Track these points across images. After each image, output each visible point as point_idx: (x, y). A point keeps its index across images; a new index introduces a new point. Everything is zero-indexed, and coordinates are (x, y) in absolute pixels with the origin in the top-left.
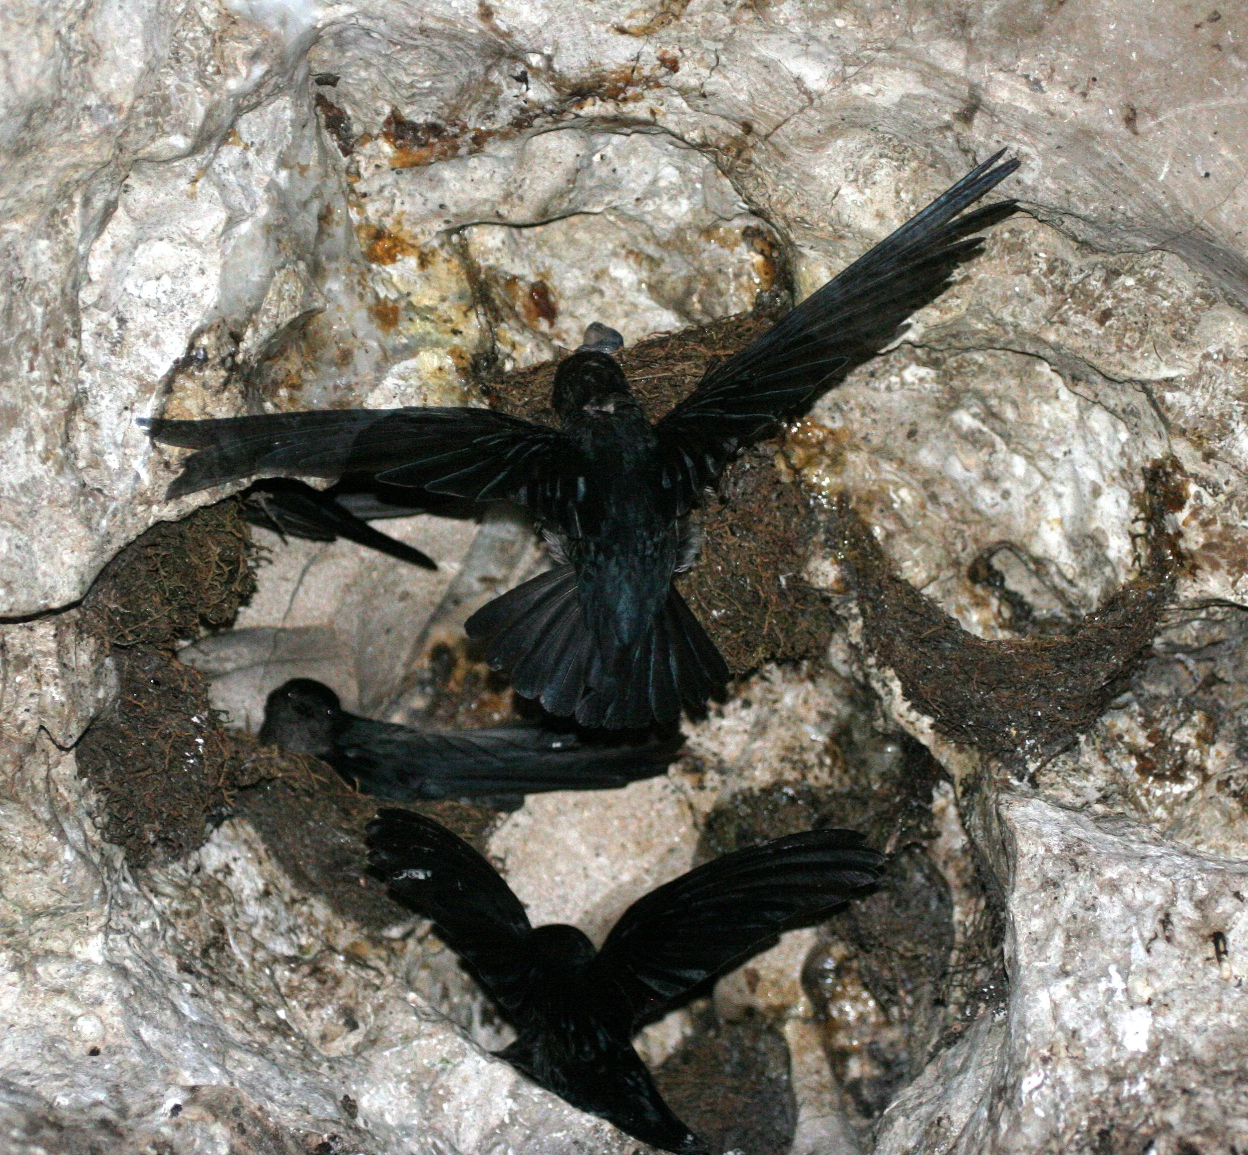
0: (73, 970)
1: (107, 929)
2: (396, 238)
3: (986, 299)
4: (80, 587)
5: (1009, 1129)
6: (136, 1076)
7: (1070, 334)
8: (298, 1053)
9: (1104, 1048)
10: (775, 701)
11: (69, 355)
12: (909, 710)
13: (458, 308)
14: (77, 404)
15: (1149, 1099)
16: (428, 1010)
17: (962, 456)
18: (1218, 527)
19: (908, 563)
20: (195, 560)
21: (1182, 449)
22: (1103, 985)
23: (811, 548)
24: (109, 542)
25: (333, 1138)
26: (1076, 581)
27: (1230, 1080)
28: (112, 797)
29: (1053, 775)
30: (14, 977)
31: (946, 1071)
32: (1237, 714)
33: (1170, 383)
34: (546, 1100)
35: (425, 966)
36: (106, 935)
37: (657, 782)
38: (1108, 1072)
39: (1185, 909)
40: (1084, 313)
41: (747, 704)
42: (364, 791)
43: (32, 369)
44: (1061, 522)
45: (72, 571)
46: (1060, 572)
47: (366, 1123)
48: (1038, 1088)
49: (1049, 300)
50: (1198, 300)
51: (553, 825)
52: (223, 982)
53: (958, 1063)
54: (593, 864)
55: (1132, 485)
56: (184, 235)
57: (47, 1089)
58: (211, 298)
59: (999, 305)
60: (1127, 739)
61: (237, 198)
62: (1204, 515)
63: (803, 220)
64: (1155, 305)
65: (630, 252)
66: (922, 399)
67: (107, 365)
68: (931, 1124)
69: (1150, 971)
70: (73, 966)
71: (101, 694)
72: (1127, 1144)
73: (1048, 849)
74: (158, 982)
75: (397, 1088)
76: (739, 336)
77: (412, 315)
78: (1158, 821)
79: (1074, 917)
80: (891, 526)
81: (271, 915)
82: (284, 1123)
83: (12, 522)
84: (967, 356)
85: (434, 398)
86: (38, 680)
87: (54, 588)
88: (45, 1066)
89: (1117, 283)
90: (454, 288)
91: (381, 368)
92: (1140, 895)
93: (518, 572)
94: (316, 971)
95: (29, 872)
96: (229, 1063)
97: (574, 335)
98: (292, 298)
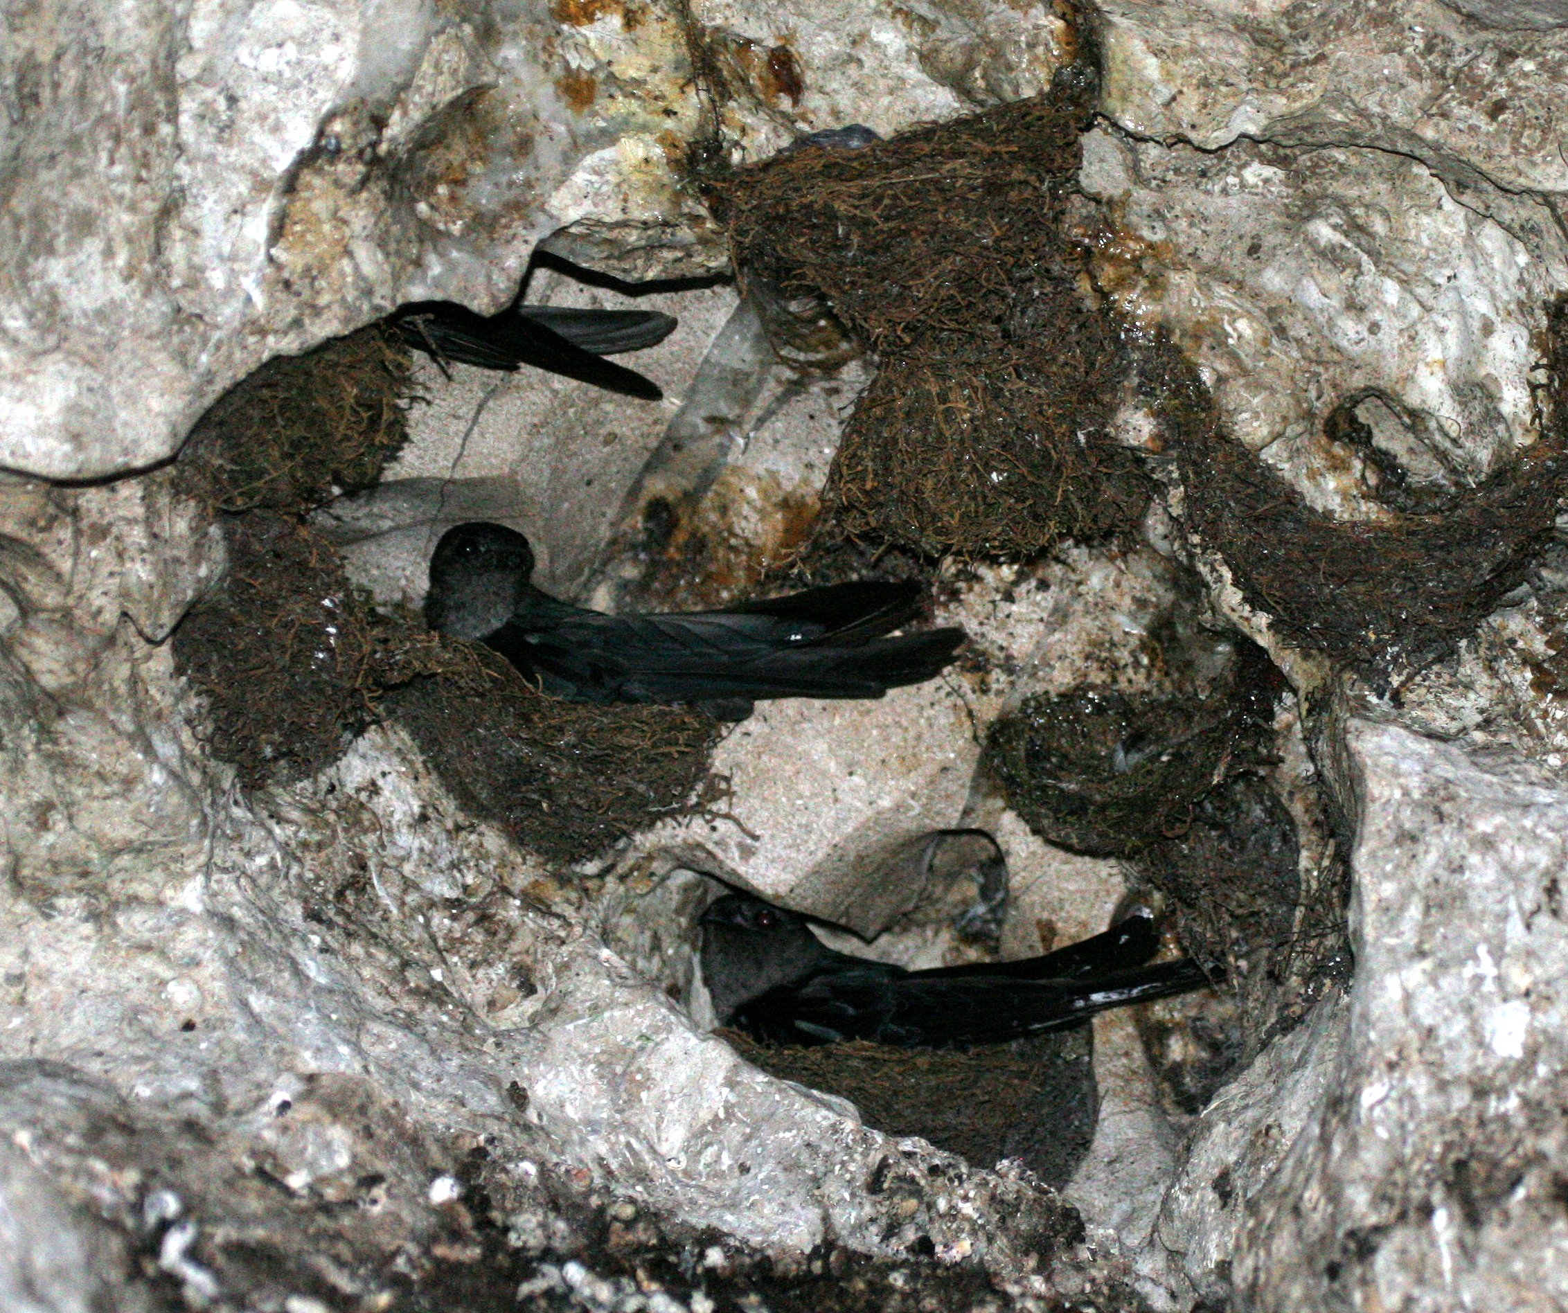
0: (163, 922)
1: (207, 869)
3: (1346, 83)
4: (170, 442)
5: (1344, 1153)
6: (240, 1060)
7: (1452, 130)
8: (456, 1025)
9: (1467, 1049)
10: (1079, 583)
11: (161, 144)
12: (1243, 602)
13: (673, 82)
14: (169, 209)
15: (1520, 1121)
16: (625, 971)
17: (1320, 278)
19: (1245, 415)
20: (323, 404)
22: (1469, 970)
23: (1120, 394)
24: (210, 382)
25: (491, 1140)
26: (1462, 440)
28: (219, 701)
29: (1423, 691)
30: (88, 928)
31: (1280, 1065)
34: (772, 1089)
35: (629, 910)
36: (208, 876)
37: (928, 686)
38: (1471, 1083)
40: (1471, 105)
41: (1043, 585)
42: (549, 688)
43: (112, 162)
44: (1443, 365)
45: (160, 420)
46: (1441, 428)
47: (540, 1116)
48: (1381, 1102)
49: (1427, 87)
51: (794, 733)
52: (363, 933)
53: (1296, 1055)
54: (845, 785)
55: (1532, 322)
57: (121, 1076)
58: (347, 71)
59: (1363, 91)
60: (1520, 644)
64: (1560, 96)
65: (898, 11)
66: (1267, 206)
67: (212, 158)
68: (1258, 1134)
69: (1530, 953)
70: (163, 917)
71: (203, 571)
72: (1489, 1179)
73: (1406, 793)
74: (275, 935)
75: (582, 1072)
76: (1027, 127)
77: (613, 90)
79: (1436, 881)
80: (1224, 368)
81: (428, 846)
82: (429, 1120)
83: (83, 357)
84: (1325, 152)
85: (637, 199)
86: (120, 555)
87: (135, 442)
88: (123, 1045)
89: (1512, 67)
90: (669, 54)
91: (569, 160)
92: (1520, 855)
93: (756, 412)
94: (484, 918)
95: (107, 798)
96: (364, 1040)
97: (824, 117)
98: (454, 72)
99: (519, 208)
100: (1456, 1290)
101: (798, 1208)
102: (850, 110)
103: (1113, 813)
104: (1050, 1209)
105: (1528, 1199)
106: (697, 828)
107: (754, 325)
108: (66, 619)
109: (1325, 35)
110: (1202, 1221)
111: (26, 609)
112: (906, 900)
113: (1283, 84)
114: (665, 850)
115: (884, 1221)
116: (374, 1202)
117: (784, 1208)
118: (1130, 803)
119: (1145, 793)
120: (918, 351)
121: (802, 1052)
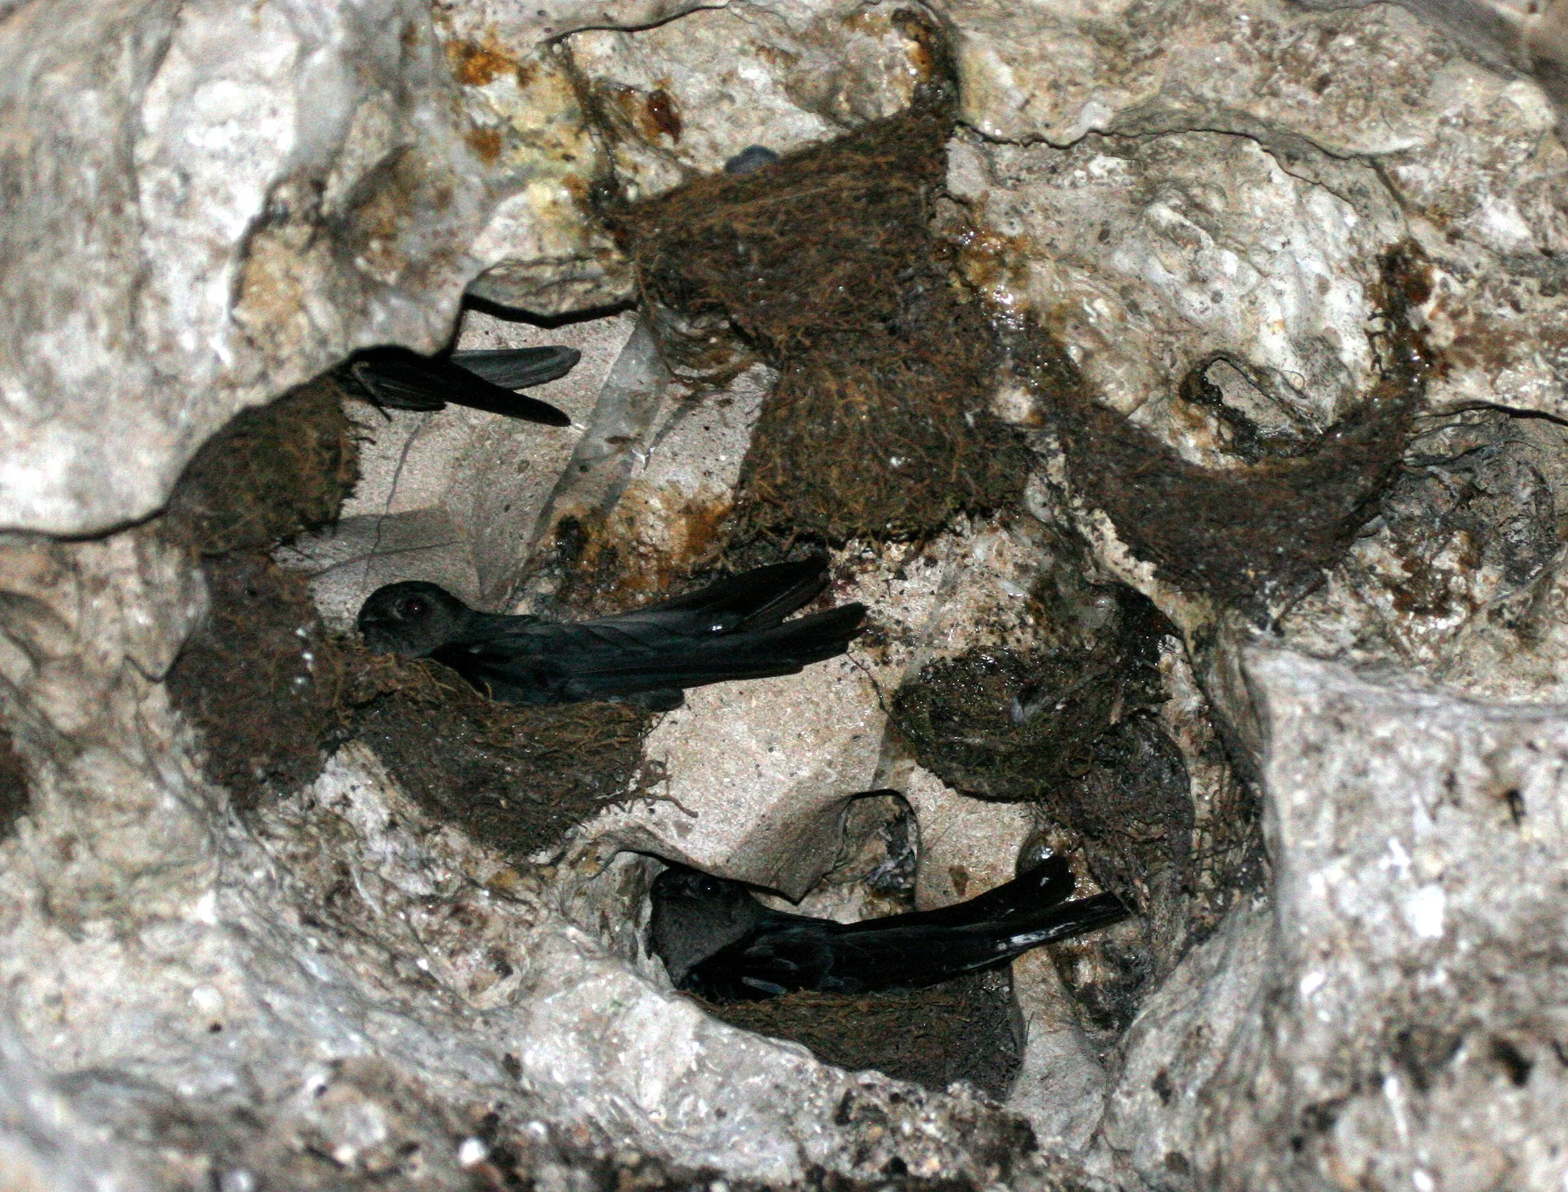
0: (182, 934)
1: (218, 884)
2: (489, 54)
3: (1183, 73)
4: (161, 494)
5: (1290, 1039)
6: (267, 1052)
7: (1283, 107)
8: (446, 1008)
9: (1392, 934)
10: (964, 556)
11: (128, 222)
12: (1126, 555)
13: (568, 130)
14: (141, 280)
15: (1451, 992)
16: (592, 946)
17: (1163, 257)
18: (1470, 318)
19: (1111, 386)
20: (289, 447)
21: (1423, 231)
22: (1384, 863)
23: (998, 377)
24: (190, 436)
25: (501, 1106)
26: (1307, 391)
27: (1543, 963)
28: (213, 731)
29: (1299, 620)
30: (115, 948)
31: (1201, 972)
32: (1501, 530)
33: (1403, 156)
34: (738, 1040)
35: (580, 893)
36: (218, 891)
38: (1399, 963)
39: (1472, 767)
40: (1298, 82)
41: (931, 561)
43: (87, 242)
44: (1283, 324)
45: (150, 474)
46: (1287, 384)
47: (532, 1084)
48: (1320, 988)
49: (1256, 70)
50: (1431, 58)
51: (715, 718)
52: (352, 932)
53: (1214, 961)
54: (766, 760)
55: (1364, 276)
56: (250, 71)
57: (164, 1077)
58: (286, 140)
59: (1198, 78)
60: (1379, 570)
61: (308, 24)
62: (1454, 305)
64: (1380, 67)
65: (761, 48)
66: (1113, 194)
67: (171, 233)
68: (1190, 1035)
69: (1438, 842)
70: (183, 931)
71: (191, 612)
72: (1431, 1047)
73: (1307, 709)
74: (281, 941)
75: (564, 1040)
76: (900, 138)
77: (517, 142)
78: (1424, 662)
79: (1344, 785)
80: (1088, 344)
81: (400, 850)
82: (442, 1092)
83: (78, 422)
84: (1163, 140)
85: (549, 238)
86: (120, 602)
87: (131, 495)
88: (162, 1051)
89: (1334, 44)
90: (561, 106)
91: (486, 207)
92: (1418, 754)
93: (654, 429)
94: (458, 910)
95: (125, 825)
96: (370, 1029)
97: (704, 150)
98: (380, 135)
99: (445, 255)
100: (1413, 1150)
101: (774, 1144)
102: (727, 142)
103: (1019, 762)
104: (1003, 1123)
105: (1472, 1063)
106: (638, 812)
107: (648, 348)
108: (75, 665)
109: (1162, 31)
110: (1145, 1119)
111: (38, 659)
112: (826, 861)
113: (1127, 79)
114: (609, 835)
115: (853, 1149)
116: (414, 1167)
117: (763, 1145)
118: (1033, 750)
119: (1045, 740)
120: (815, 354)
121: (753, 1005)
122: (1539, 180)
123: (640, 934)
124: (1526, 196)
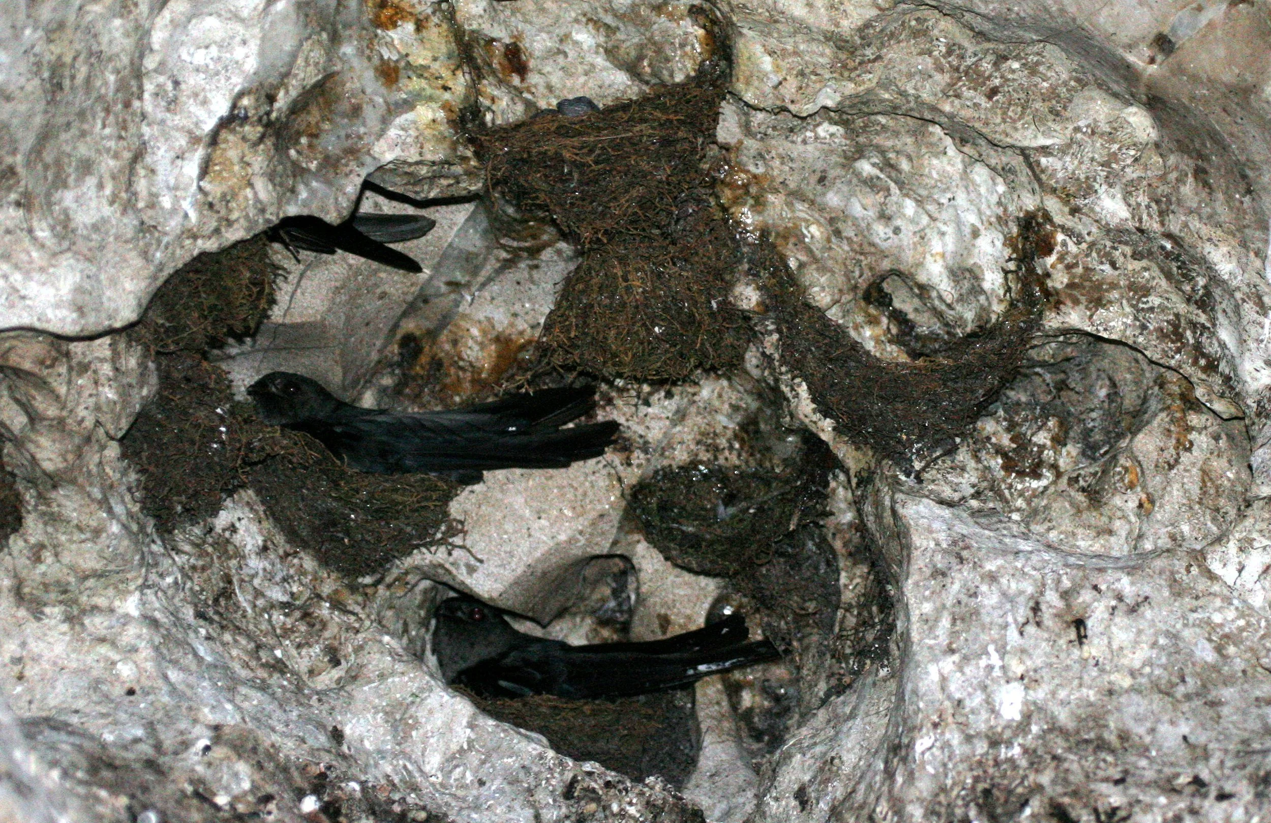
1: (142, 587)
2: (397, 7)
3: (893, 74)
4: (137, 310)
5: (904, 783)
6: (167, 714)
7: (963, 106)
8: (292, 687)
9: (984, 715)
10: (694, 394)
11: (134, 114)
12: (814, 411)
13: (448, 69)
14: (138, 156)
15: (1024, 763)
16: (400, 651)
17: (862, 198)
18: (1080, 270)
19: (816, 289)
20: (230, 283)
21: (1052, 205)
22: (983, 662)
23: (737, 276)
24: (161, 270)
25: (329, 768)
26: (955, 305)
27: (1091, 748)
28: (150, 477)
29: (934, 472)
30: (65, 627)
31: (837, 716)
32: (1082, 418)
33: (1045, 150)
34: (499, 730)
35: (391, 607)
36: (142, 592)
37: (592, 462)
38: (987, 737)
39: (1052, 598)
40: (975, 89)
41: (669, 395)
43: (104, 126)
44: (943, 256)
45: (131, 296)
46: (940, 298)
47: (350, 749)
48: (929, 749)
49: (947, 78)
50: (1073, 83)
51: (502, 491)
52: (230, 626)
53: (848, 710)
54: (536, 525)
55: (1006, 230)
56: (230, 12)
57: (93, 727)
58: (251, 65)
59: (904, 79)
60: (994, 440)
62: (1069, 259)
63: (745, 6)
64: (1036, 85)
65: (590, 20)
66: (832, 151)
67: (163, 122)
68: (825, 763)
69: (1023, 651)
70: (114, 619)
71: (145, 392)
72: (1006, 801)
73: (938, 544)
74: (181, 630)
75: (374, 718)
76: (688, 102)
77: (410, 73)
78: (1018, 510)
79: (959, 602)
80: (803, 258)
81: (269, 567)
82: (288, 753)
83: (84, 256)
84: (873, 118)
85: (429, 146)
86: (96, 383)
87: (116, 310)
88: (92, 706)
89: (1004, 66)
90: (444, 49)
91: (385, 122)
92: (1013, 585)
93: (481, 279)
94: (306, 615)
95: (83, 541)
96: (238, 699)
97: (542, 89)
98: (316, 64)
99: (352, 152)
101: (518, 809)
103: (719, 548)
104: (684, 810)
105: (1033, 815)
106: (440, 555)
107: (483, 222)
108: (60, 425)
109: (882, 44)
110: (788, 819)
111: (34, 418)
112: (568, 599)
113: (853, 75)
114: (417, 568)
115: (574, 818)
116: (269, 813)
117: (510, 809)
118: (731, 541)
119: (740, 534)
120: (609, 248)
121: (508, 702)
122: (1140, 178)
123: (428, 637)
124: (1129, 189)
